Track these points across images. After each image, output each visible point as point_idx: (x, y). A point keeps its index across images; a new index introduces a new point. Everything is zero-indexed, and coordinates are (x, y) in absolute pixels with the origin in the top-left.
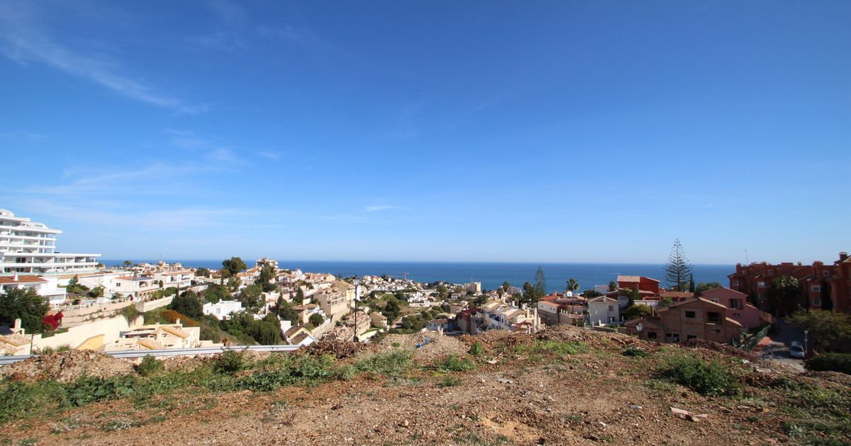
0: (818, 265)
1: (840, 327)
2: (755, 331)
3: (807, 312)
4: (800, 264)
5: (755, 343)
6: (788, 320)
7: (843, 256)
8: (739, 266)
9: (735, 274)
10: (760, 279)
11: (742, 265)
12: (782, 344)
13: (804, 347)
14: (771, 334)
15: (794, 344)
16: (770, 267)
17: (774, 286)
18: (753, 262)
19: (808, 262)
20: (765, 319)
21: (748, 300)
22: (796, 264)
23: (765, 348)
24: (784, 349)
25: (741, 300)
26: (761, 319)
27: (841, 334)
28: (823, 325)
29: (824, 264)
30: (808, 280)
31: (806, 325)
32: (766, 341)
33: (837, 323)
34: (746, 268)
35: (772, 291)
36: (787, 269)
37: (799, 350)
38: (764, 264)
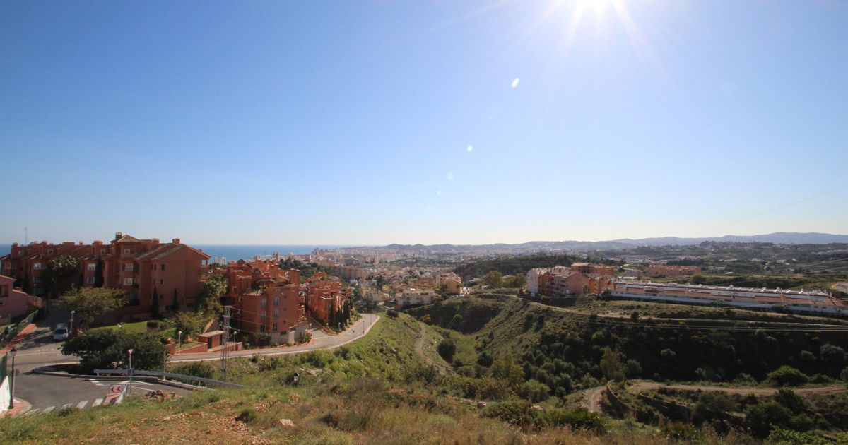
0: (97, 245)
1: (104, 302)
2: (17, 320)
3: (78, 291)
4: (81, 244)
5: (14, 334)
6: (58, 303)
7: (119, 236)
8: (15, 247)
9: (10, 255)
10: (36, 260)
11: (19, 245)
12: (48, 328)
13: (69, 329)
14: (36, 320)
15: (59, 326)
16: (52, 246)
17: (50, 266)
18: (33, 241)
19: (88, 242)
20: (34, 304)
21: (16, 285)
22: (77, 243)
23: (28, 337)
24: (48, 334)
25: (6, 286)
26: (29, 304)
27: (105, 309)
28: (90, 303)
29: (104, 244)
30: (86, 259)
31: (74, 305)
32: (31, 328)
33: (103, 299)
34: (23, 248)
35: (48, 273)
36: (68, 248)
37: (64, 331)
38: (44, 244)
